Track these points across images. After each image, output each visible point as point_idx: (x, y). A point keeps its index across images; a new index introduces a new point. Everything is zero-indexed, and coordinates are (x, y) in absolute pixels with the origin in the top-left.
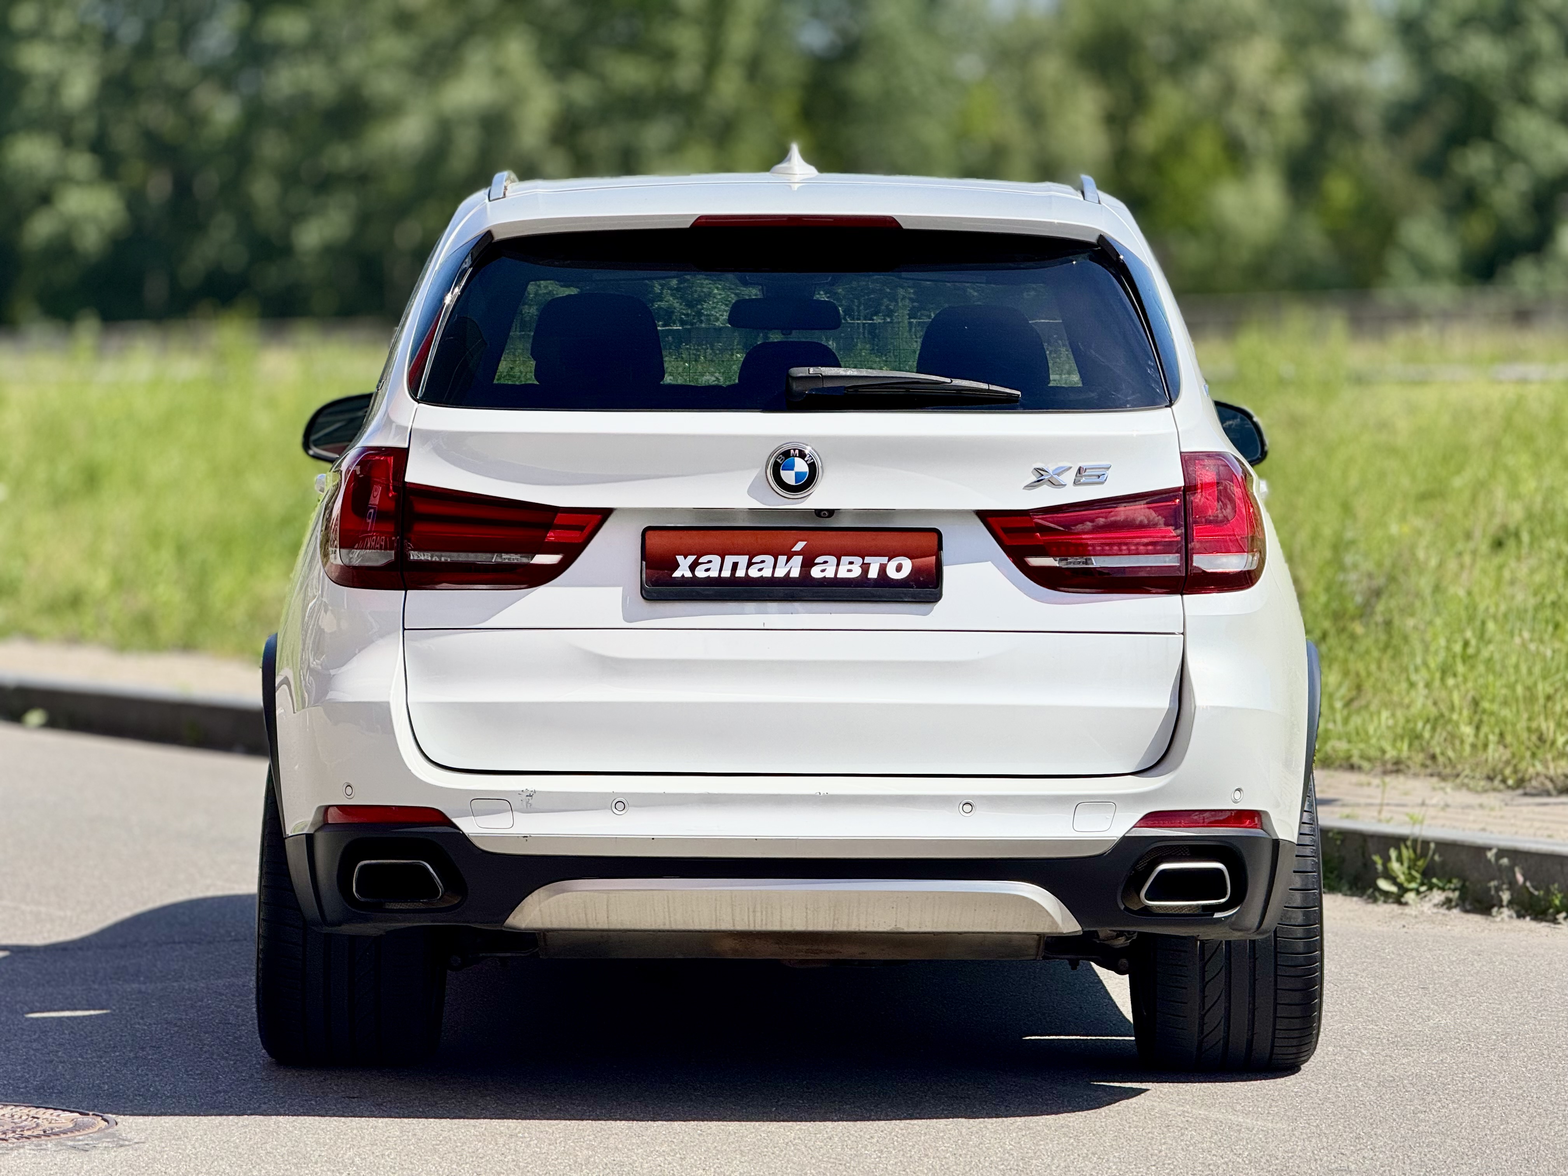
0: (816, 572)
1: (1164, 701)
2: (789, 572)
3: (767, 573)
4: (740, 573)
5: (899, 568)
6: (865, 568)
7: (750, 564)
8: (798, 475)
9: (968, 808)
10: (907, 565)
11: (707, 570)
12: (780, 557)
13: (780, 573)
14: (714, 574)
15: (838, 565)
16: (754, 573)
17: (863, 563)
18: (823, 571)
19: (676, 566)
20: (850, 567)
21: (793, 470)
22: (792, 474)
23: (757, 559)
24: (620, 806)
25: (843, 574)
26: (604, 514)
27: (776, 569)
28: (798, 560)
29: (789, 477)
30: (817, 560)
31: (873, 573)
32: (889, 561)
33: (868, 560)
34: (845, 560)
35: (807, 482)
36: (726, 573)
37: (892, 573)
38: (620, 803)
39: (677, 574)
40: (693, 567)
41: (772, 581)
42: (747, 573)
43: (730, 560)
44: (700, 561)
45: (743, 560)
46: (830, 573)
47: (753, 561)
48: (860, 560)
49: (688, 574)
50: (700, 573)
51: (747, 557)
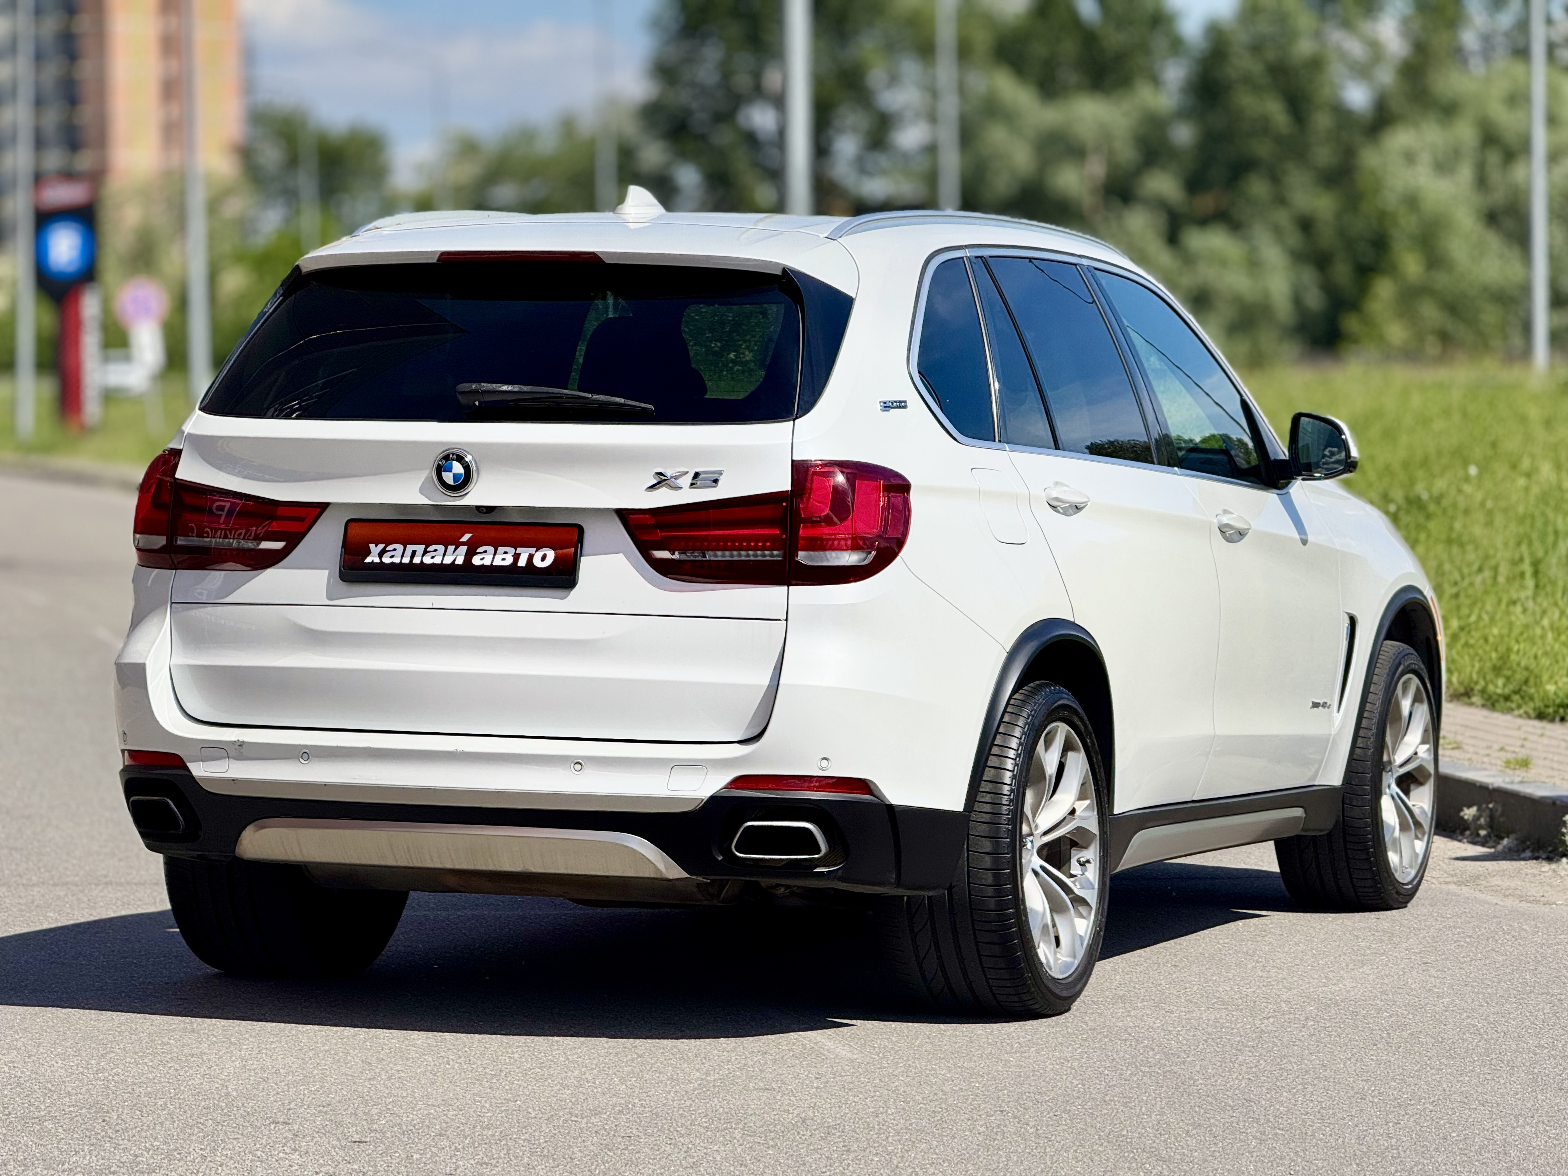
0: (476, 561)
1: (765, 680)
2: (454, 560)
3: (437, 560)
4: (417, 560)
5: (544, 558)
6: (517, 557)
7: (425, 552)
8: (456, 477)
9: (578, 767)
10: (551, 555)
11: (392, 557)
12: (449, 547)
13: (448, 560)
14: (397, 560)
15: (495, 554)
16: (427, 560)
17: (515, 553)
18: (482, 559)
19: (368, 553)
20: (504, 556)
21: (451, 471)
22: (450, 475)
23: (431, 548)
24: (305, 756)
25: (498, 562)
26: (323, 507)
27: (446, 557)
28: (463, 549)
29: (448, 478)
30: (479, 550)
31: (522, 562)
32: (536, 551)
33: (519, 550)
34: (501, 549)
35: (463, 483)
36: (406, 560)
37: (538, 562)
38: (305, 754)
39: (368, 560)
40: (381, 555)
41: (441, 567)
42: (422, 561)
43: (410, 548)
44: (387, 549)
45: (420, 548)
46: (487, 562)
47: (428, 550)
48: (514, 550)
49: (377, 560)
50: (386, 560)
51: (423, 546)
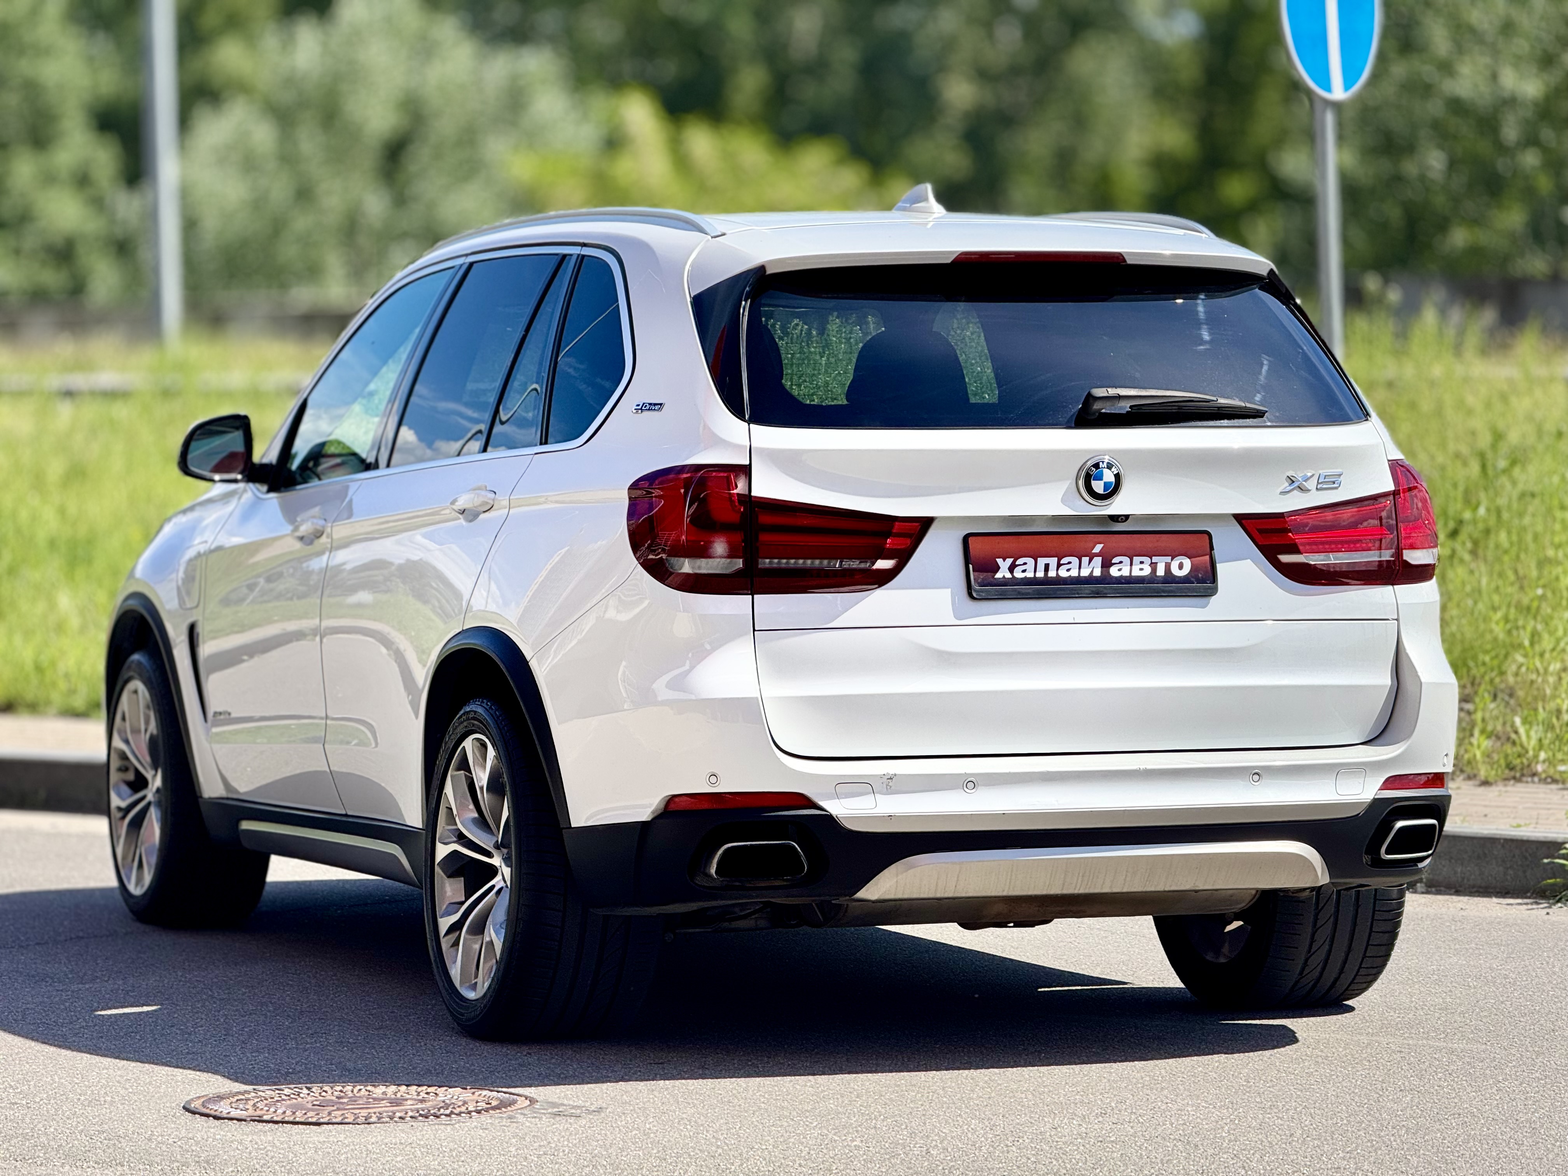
0: (1114, 572)
1: (1386, 680)
2: (1092, 571)
3: (1074, 573)
4: (1052, 574)
5: (1181, 567)
7: (1059, 565)
8: (1106, 485)
9: (1256, 777)
10: (1187, 563)
11: (1024, 571)
12: (1083, 558)
13: (1085, 573)
14: (1030, 574)
15: (1131, 564)
16: (1063, 573)
17: (1152, 563)
18: (1120, 570)
19: (997, 568)
20: (1142, 566)
21: (1101, 479)
22: (1101, 483)
23: (1064, 561)
24: (971, 785)
25: (1136, 572)
26: (924, 524)
27: (1082, 570)
28: (1098, 561)
29: (1098, 487)
30: (1114, 561)
31: (1161, 572)
32: (1172, 560)
33: (1155, 559)
34: (1136, 559)
35: (1113, 490)
36: (1040, 574)
37: (1176, 571)
38: (970, 783)
39: (999, 575)
40: (1011, 569)
41: (1079, 580)
42: (1057, 574)
43: (1042, 561)
44: (1017, 563)
45: (1053, 561)
46: (1125, 572)
47: (1062, 562)
48: (1149, 559)
49: (1008, 575)
50: (1018, 574)
51: (1056, 559)
